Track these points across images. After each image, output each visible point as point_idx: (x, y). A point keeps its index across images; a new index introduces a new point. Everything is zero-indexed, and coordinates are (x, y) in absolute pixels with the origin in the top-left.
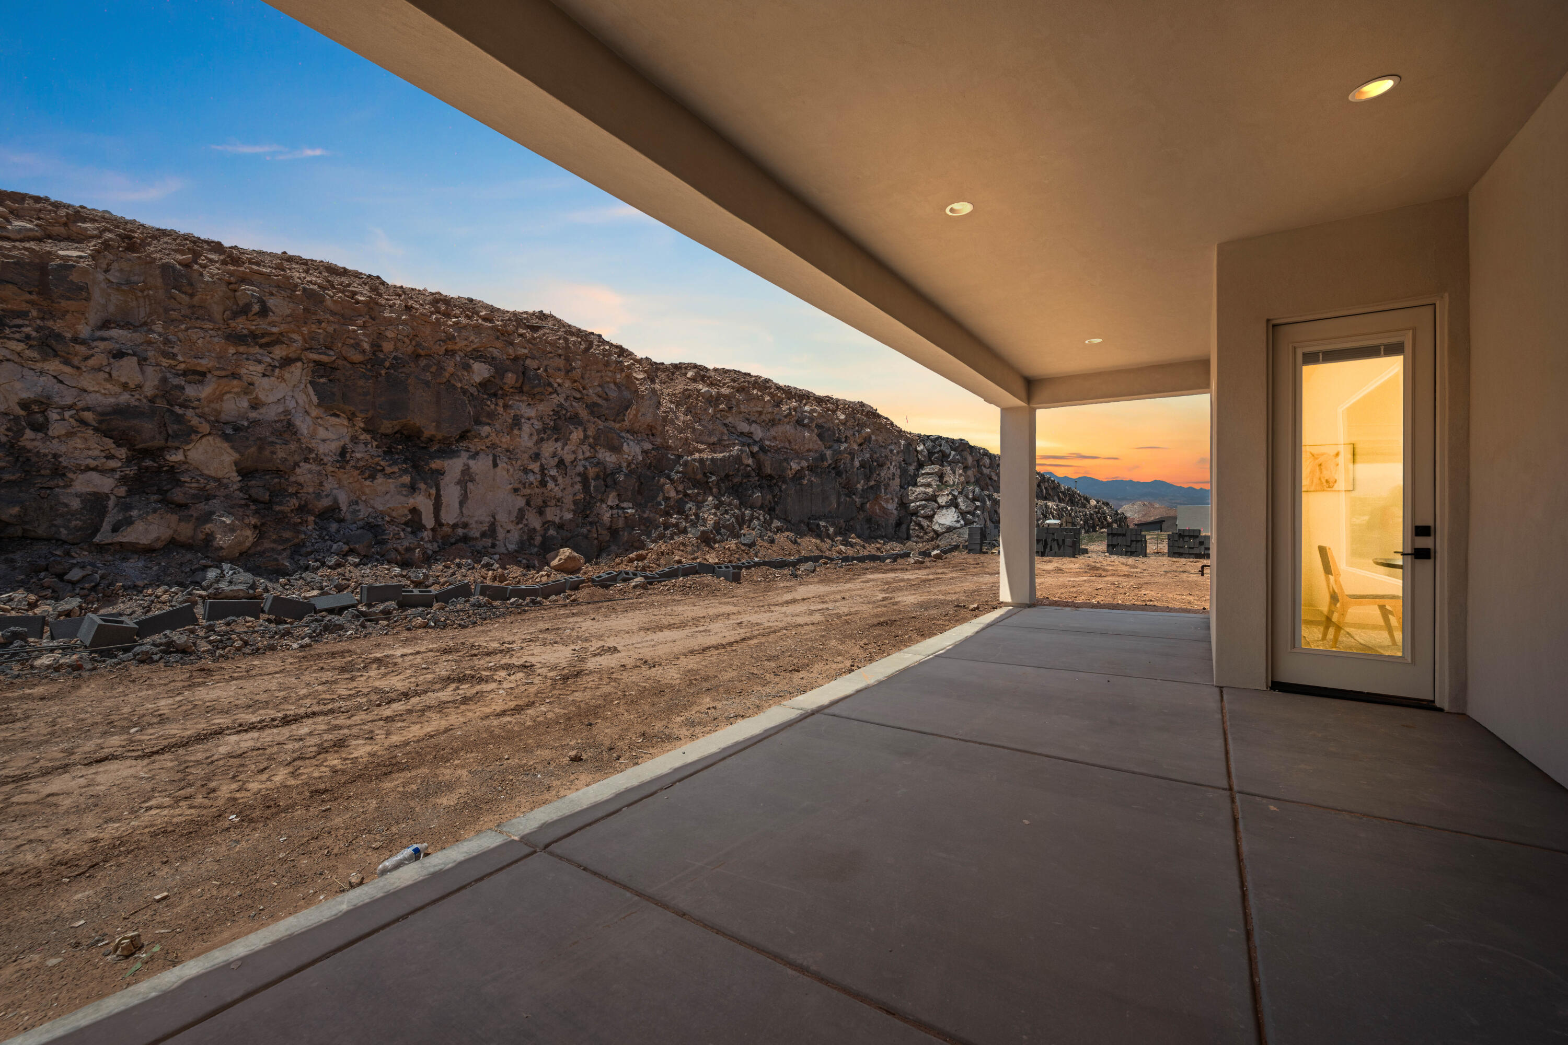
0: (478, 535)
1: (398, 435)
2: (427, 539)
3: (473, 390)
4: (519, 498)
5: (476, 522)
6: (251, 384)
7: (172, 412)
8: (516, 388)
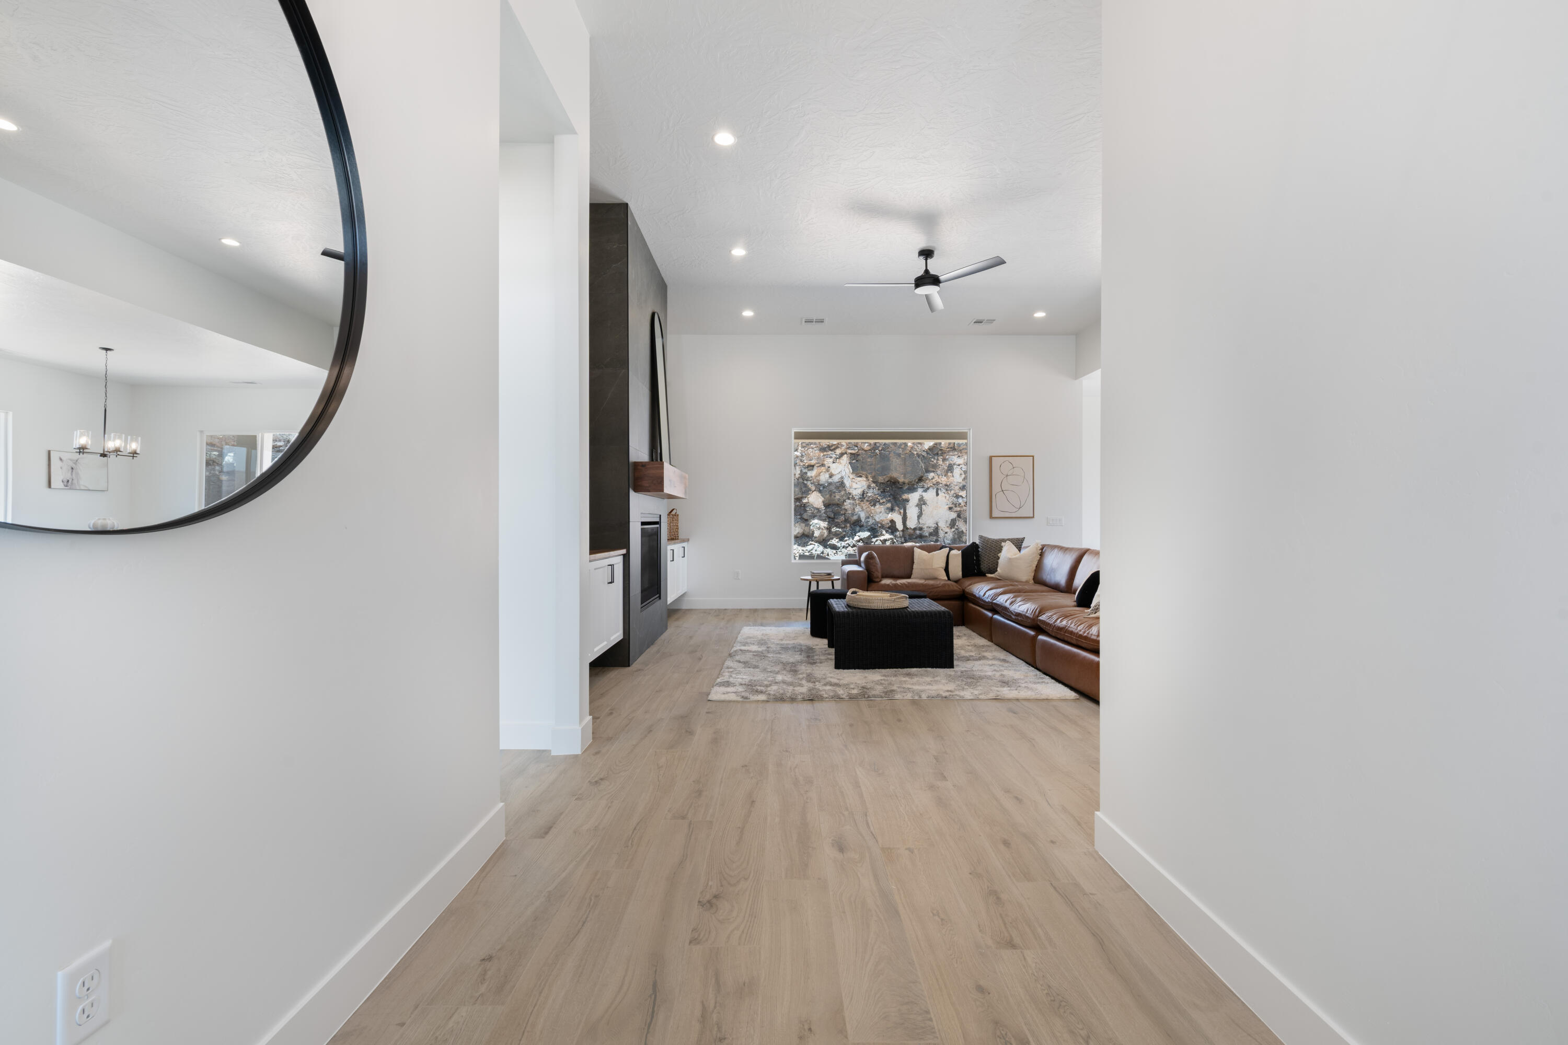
0: (927, 534)
1: (889, 483)
2: (899, 536)
3: (924, 454)
4: (952, 513)
5: (927, 527)
6: (829, 467)
7: (803, 483)
8: (951, 448)
